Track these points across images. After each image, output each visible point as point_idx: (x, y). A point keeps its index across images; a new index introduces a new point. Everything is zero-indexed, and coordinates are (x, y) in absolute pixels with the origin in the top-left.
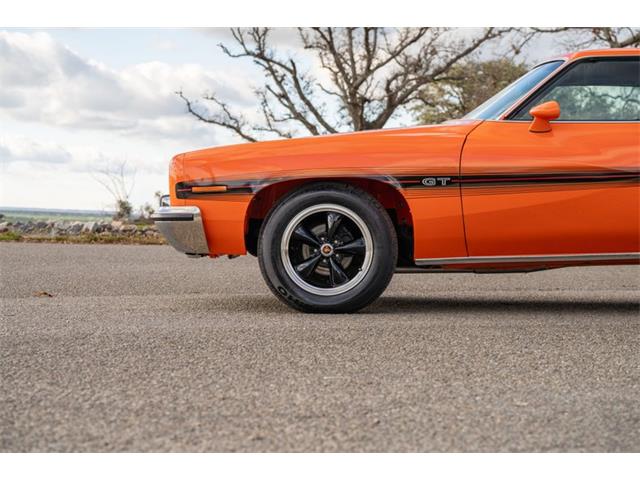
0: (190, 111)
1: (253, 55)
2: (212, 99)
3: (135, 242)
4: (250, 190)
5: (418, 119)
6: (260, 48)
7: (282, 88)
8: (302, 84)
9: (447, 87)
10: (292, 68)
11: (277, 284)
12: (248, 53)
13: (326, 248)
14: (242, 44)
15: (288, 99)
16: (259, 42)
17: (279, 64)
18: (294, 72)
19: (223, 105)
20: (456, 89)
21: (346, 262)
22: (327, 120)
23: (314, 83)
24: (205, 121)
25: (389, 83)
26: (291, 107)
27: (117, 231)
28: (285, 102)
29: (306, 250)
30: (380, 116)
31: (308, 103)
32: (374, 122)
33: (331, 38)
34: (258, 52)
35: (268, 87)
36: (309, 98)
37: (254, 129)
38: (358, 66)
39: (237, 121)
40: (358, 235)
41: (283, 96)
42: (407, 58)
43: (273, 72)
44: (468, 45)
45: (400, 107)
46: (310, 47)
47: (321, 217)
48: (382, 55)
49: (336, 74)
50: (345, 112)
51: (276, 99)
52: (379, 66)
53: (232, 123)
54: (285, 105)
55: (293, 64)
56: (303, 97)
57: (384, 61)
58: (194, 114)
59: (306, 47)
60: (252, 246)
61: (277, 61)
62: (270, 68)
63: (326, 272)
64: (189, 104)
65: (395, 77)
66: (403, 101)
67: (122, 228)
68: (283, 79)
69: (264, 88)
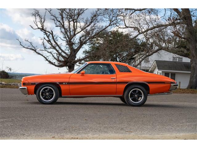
0: (21, 45)
1: (40, 29)
2: (27, 41)
3: (8, 87)
4: (35, 84)
5: (90, 48)
6: (42, 26)
7: (49, 38)
8: (55, 38)
9: (99, 38)
10: (52, 33)
11: (39, 100)
12: (39, 28)
13: (47, 94)
14: (37, 25)
15: (50, 42)
16: (42, 25)
17: (48, 32)
18: (52, 34)
19: (31, 43)
20: (102, 39)
21: (51, 96)
22: (62, 48)
23: (58, 37)
24: (25, 48)
25: (80, 38)
26: (51, 44)
27: (3, 84)
28: (50, 43)
29: (44, 94)
30: (78, 48)
31: (56, 43)
32: (76, 49)
33: (64, 24)
34: (42, 28)
35: (44, 38)
36: (57, 42)
37: (40, 50)
38: (71, 33)
39: (35, 48)
40: (53, 92)
41: (49, 41)
42: (86, 30)
43: (46, 34)
44: (104, 28)
45: (84, 45)
46: (57, 26)
47: (47, 89)
48: (79, 30)
49: (65, 34)
50: (67, 46)
51: (47, 42)
52: (77, 33)
53: (33, 48)
54: (50, 44)
55: (52, 32)
56: (55, 42)
57: (79, 31)
58: (22, 46)
59: (56, 26)
60: (35, 93)
61: (47, 31)
62: (45, 33)
63: (47, 98)
64: (20, 43)
65: (83, 36)
66: (85, 43)
67: (5, 84)
68: (49, 36)
69: (43, 38)
